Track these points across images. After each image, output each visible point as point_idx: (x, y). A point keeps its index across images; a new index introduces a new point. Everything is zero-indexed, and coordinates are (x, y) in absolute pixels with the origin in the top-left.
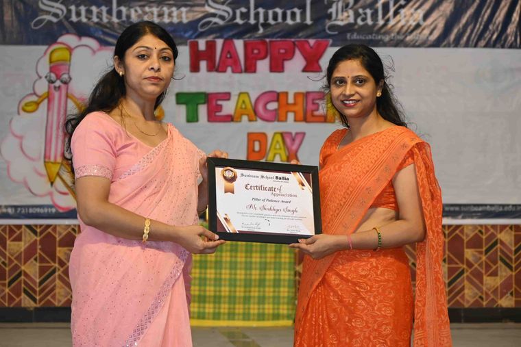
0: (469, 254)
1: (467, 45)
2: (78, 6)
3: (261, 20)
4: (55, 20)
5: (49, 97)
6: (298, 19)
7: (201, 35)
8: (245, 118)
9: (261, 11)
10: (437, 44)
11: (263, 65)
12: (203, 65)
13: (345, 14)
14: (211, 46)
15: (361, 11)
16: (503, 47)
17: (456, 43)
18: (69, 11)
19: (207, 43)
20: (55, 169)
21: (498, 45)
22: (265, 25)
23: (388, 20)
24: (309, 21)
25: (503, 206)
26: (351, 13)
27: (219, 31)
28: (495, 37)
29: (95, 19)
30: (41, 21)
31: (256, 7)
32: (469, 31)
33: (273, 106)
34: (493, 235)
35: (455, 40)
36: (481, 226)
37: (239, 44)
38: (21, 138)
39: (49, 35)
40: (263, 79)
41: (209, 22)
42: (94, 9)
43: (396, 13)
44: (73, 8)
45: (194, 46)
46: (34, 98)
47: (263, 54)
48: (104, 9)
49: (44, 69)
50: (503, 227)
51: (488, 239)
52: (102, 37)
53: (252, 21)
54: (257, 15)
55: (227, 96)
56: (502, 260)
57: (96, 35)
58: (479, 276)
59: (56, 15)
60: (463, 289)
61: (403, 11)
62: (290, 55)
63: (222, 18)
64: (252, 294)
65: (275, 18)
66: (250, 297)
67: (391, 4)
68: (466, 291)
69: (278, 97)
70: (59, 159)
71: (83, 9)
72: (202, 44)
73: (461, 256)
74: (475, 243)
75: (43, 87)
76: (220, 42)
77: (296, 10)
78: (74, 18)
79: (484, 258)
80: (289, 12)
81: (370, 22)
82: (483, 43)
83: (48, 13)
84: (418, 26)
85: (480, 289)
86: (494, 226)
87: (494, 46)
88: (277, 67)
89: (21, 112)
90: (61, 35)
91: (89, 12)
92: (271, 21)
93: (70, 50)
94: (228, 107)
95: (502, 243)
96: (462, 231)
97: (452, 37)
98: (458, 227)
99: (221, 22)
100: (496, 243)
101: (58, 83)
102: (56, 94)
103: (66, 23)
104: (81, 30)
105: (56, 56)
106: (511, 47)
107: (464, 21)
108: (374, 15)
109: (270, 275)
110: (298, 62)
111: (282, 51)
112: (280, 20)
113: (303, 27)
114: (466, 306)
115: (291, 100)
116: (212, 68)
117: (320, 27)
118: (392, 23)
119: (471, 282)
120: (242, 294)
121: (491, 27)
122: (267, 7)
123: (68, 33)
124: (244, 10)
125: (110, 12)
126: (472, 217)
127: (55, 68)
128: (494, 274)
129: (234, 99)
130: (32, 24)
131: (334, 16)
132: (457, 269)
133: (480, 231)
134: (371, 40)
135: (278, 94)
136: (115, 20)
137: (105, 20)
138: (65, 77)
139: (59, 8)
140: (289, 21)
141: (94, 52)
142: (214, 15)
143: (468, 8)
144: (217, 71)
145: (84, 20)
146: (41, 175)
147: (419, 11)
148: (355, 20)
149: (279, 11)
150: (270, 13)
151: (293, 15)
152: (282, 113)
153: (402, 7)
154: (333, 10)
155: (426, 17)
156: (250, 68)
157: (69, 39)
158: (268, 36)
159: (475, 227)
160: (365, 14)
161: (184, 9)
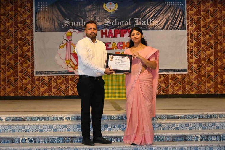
0: (170, 81)
1: (169, 30)
2: (73, 22)
3: (118, 24)
4: (68, 25)
5: (67, 44)
6: (127, 24)
7: (103, 28)
8: (115, 49)
9: (118, 22)
10: (162, 29)
11: (119, 35)
12: (104, 36)
13: (139, 23)
14: (106, 31)
15: (143, 21)
16: (178, 30)
17: (167, 29)
18: (71, 23)
19: (105, 30)
20: (68, 62)
21: (177, 29)
22: (119, 26)
23: (150, 24)
24: (130, 25)
25: (179, 69)
26: (140, 22)
27: (108, 27)
28: (176, 27)
29: (78, 25)
30: (64, 26)
31: (117, 21)
32: (170, 26)
33: (121, 45)
34: (176, 76)
35: (166, 28)
36: (173, 74)
37: (113, 30)
38: (60, 54)
39: (66, 29)
40: (119, 39)
41: (106, 25)
42: (77, 22)
43: (152, 22)
44: (72, 22)
45: (102, 31)
46: (63, 45)
47: (119, 33)
48: (80, 22)
49: (65, 38)
50: (179, 74)
51: (175, 77)
52: (79, 29)
53: (116, 25)
54: (117, 23)
55: (110, 43)
56: (179, 82)
57: (78, 29)
58: (173, 86)
59: (68, 24)
60: (169, 90)
61: (153, 21)
62: (126, 33)
63: (109, 24)
64: (117, 92)
65: (122, 24)
66: (116, 92)
67: (150, 19)
68: (170, 90)
69: (123, 43)
70: (69, 60)
71: (74, 22)
72: (104, 31)
73: (168, 82)
74: (172, 78)
75: (65, 42)
76: (108, 30)
77: (127, 22)
78: (72, 25)
79: (174, 82)
80: (125, 22)
81: (145, 24)
82: (173, 29)
83: (66, 24)
84: (157, 25)
85: (173, 90)
86: (176, 74)
87: (176, 30)
88: (122, 36)
89: (60, 48)
90: (69, 29)
91: (76, 23)
92: (121, 25)
93: (72, 33)
94: (110, 46)
95: (179, 78)
96: (169, 76)
97: (165, 28)
98: (168, 74)
99: (108, 25)
100: (177, 78)
101: (69, 41)
102: (68, 43)
103: (70, 26)
104: (74, 28)
105: (68, 34)
106: (180, 30)
107: (168, 23)
108: (146, 23)
109: (121, 87)
110: (127, 34)
111: (124, 32)
112: (123, 24)
113: (128, 26)
114: (170, 94)
115: (126, 44)
116: (106, 36)
117: (133, 26)
118: (151, 24)
119: (171, 88)
120: (114, 92)
121: (175, 25)
122: (120, 21)
123: (71, 28)
124: (114, 22)
125: (81, 23)
126: (171, 72)
127: (68, 37)
128: (177, 86)
129: (112, 44)
130: (62, 26)
131: (136, 23)
132: (167, 85)
133: (173, 76)
134: (145, 29)
135: (123, 42)
136: (82, 25)
137: (80, 25)
138: (70, 39)
139: (68, 22)
140: (125, 25)
141: (77, 33)
142: (107, 23)
143: (169, 20)
144: (107, 37)
145: (75, 25)
146: (65, 63)
147: (157, 21)
148: (142, 24)
149: (123, 22)
150: (120, 22)
151: (126, 23)
152: (124, 47)
153: (153, 20)
154: (136, 21)
155: (159, 23)
156: (116, 36)
157: (71, 30)
158: (120, 28)
159: (172, 74)
160: (144, 22)
161: (99, 22)
